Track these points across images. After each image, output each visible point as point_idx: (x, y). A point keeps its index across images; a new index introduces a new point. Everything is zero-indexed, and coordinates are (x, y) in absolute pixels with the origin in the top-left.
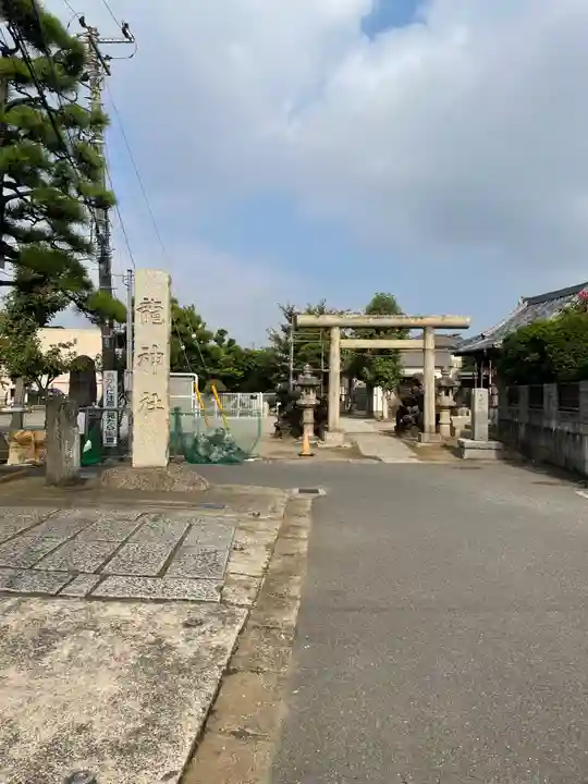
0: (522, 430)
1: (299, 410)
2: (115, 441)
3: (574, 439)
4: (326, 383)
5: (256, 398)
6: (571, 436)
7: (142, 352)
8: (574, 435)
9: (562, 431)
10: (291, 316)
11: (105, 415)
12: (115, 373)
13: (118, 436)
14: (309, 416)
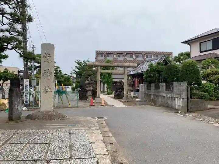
0: (152, 96)
1: (86, 91)
2: (28, 103)
3: (172, 99)
4: (96, 84)
5: (69, 88)
6: (170, 99)
7: (44, 72)
8: (172, 98)
9: (167, 97)
10: (79, 63)
11: (25, 93)
12: (28, 80)
13: (29, 101)
14: (89, 93)
